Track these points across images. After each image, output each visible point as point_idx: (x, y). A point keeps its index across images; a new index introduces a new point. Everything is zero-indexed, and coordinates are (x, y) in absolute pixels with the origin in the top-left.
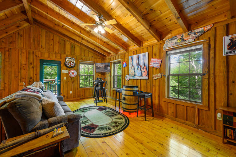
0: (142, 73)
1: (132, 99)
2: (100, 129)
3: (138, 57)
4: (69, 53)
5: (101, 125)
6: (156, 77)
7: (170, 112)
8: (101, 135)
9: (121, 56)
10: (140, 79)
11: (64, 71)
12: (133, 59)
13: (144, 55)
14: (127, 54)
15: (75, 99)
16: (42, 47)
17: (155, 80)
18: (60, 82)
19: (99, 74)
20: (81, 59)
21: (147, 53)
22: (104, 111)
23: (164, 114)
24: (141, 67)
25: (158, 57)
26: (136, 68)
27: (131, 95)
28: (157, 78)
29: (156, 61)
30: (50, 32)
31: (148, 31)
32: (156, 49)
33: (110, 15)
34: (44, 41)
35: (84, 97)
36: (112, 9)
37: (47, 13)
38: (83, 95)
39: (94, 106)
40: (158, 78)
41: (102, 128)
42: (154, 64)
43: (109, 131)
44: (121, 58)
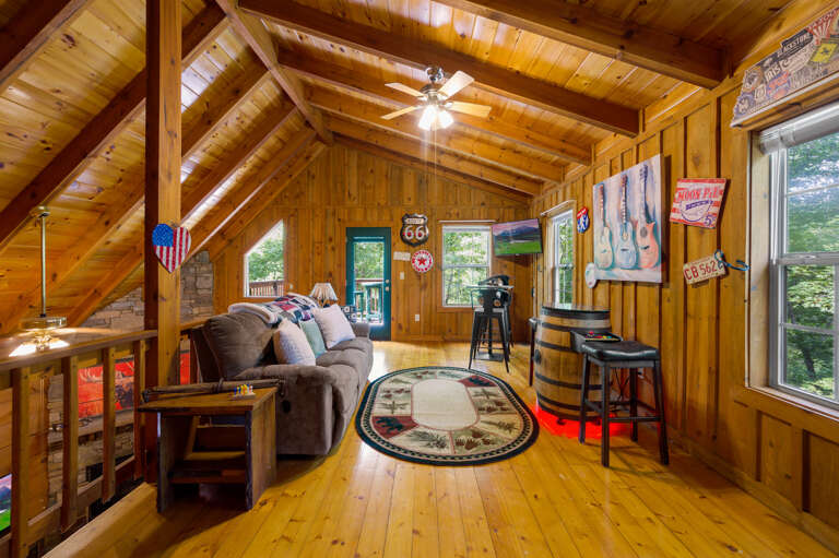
0: (638, 254)
1: (566, 363)
2: (414, 437)
3: (625, 181)
4: (412, 203)
5: (426, 427)
6: (700, 272)
7: (768, 466)
8: (401, 453)
9: (572, 189)
10: (636, 283)
11: (401, 256)
12: (607, 194)
13: (646, 172)
14: (589, 178)
15: (429, 338)
16: (350, 195)
17: (696, 285)
18: (389, 285)
19: (506, 262)
20: (447, 216)
21: (656, 162)
22: (479, 389)
23: (736, 470)
24: (635, 226)
25: (708, 168)
26: (617, 232)
27: (563, 345)
28: (701, 277)
29: (697, 193)
30: (368, 153)
31: (623, 60)
32: (701, 132)
33: (469, 56)
34: (354, 180)
35: (454, 337)
36: (463, 36)
37: (340, 110)
38: (453, 331)
39: (462, 370)
40: (708, 276)
41: (423, 436)
42: (688, 207)
43: (435, 451)
44: (572, 197)
